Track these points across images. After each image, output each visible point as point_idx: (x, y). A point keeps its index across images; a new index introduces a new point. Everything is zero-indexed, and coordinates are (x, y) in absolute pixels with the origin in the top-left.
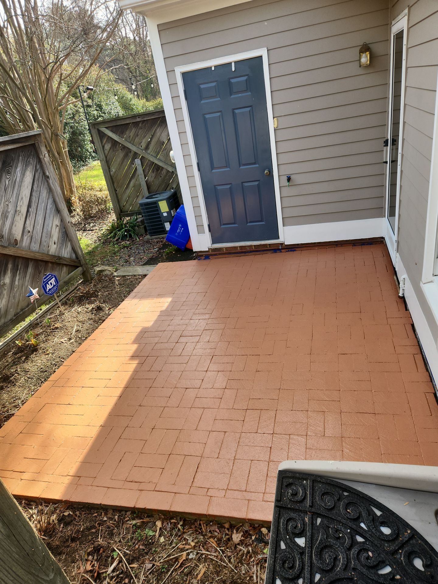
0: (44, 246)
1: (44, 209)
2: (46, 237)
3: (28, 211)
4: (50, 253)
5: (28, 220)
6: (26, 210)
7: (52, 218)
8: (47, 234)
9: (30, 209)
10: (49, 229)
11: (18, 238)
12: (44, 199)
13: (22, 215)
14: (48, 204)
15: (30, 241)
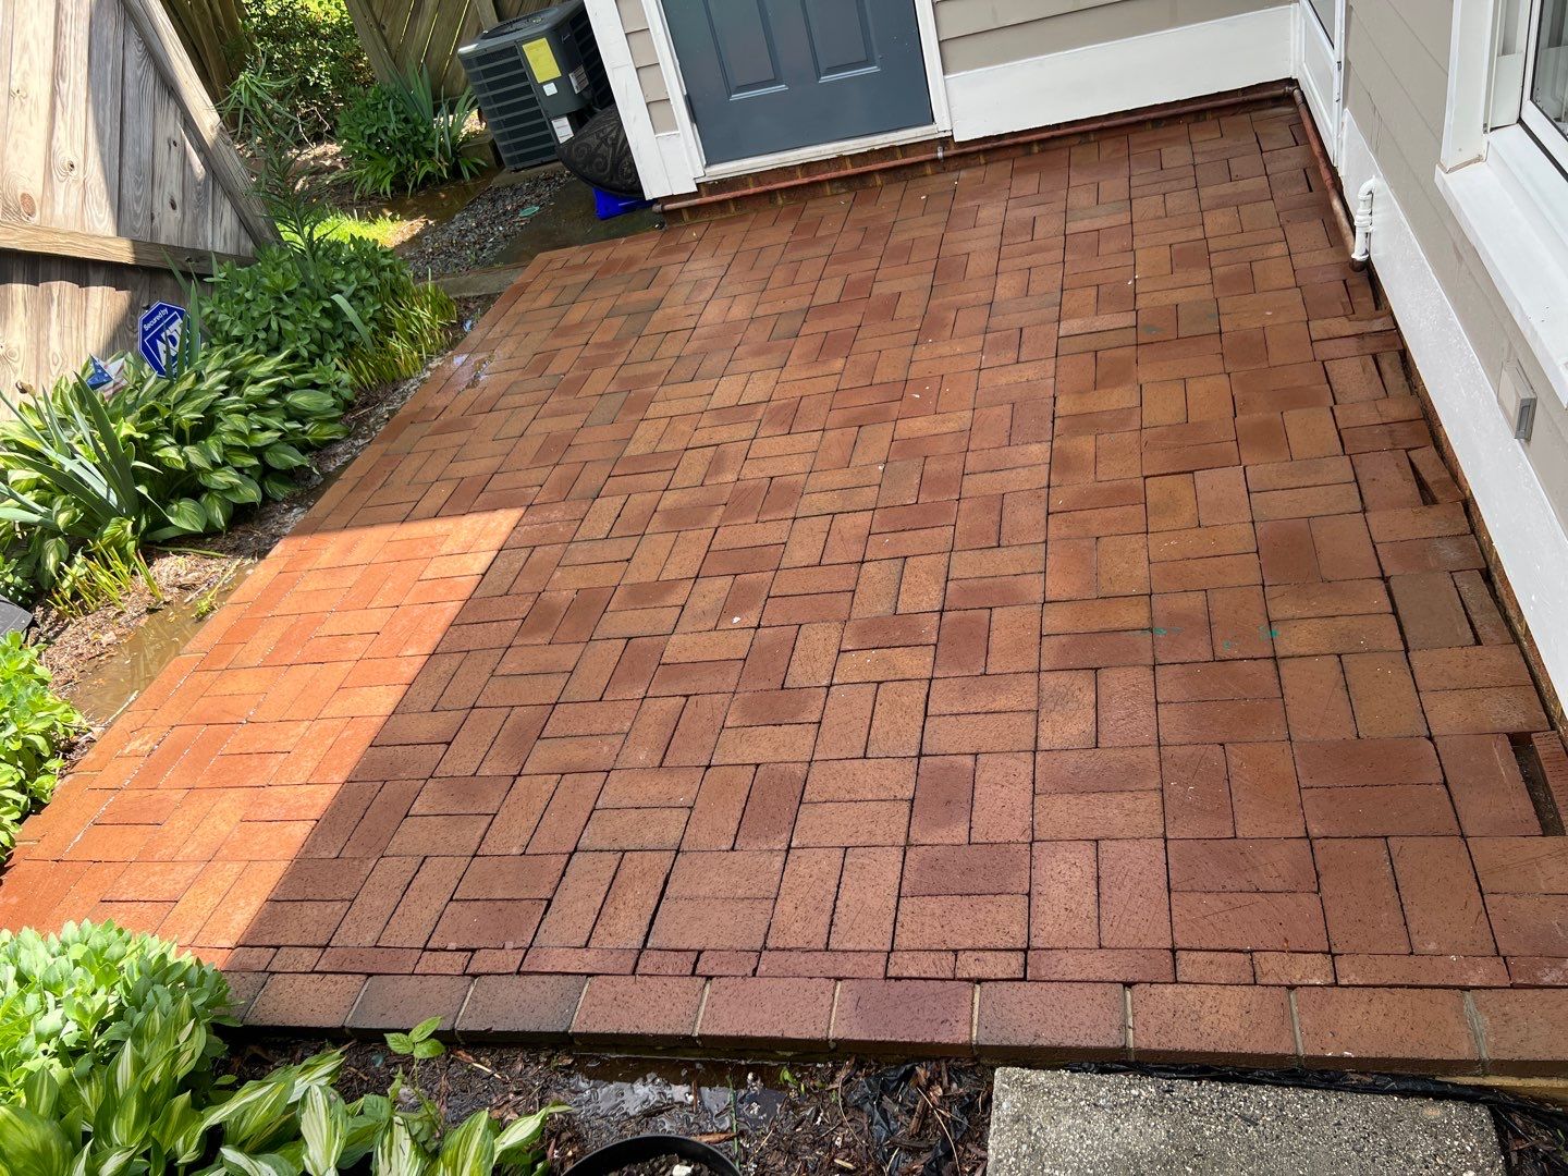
0: (137, 216)
1: (114, 83)
2: (138, 184)
3: (54, 92)
4: (163, 241)
5: (59, 122)
6: (47, 88)
7: (147, 115)
8: (139, 174)
9: (63, 86)
10: (146, 156)
11: (35, 188)
12: (111, 47)
13: (36, 107)
14: (127, 65)
15: (80, 199)
